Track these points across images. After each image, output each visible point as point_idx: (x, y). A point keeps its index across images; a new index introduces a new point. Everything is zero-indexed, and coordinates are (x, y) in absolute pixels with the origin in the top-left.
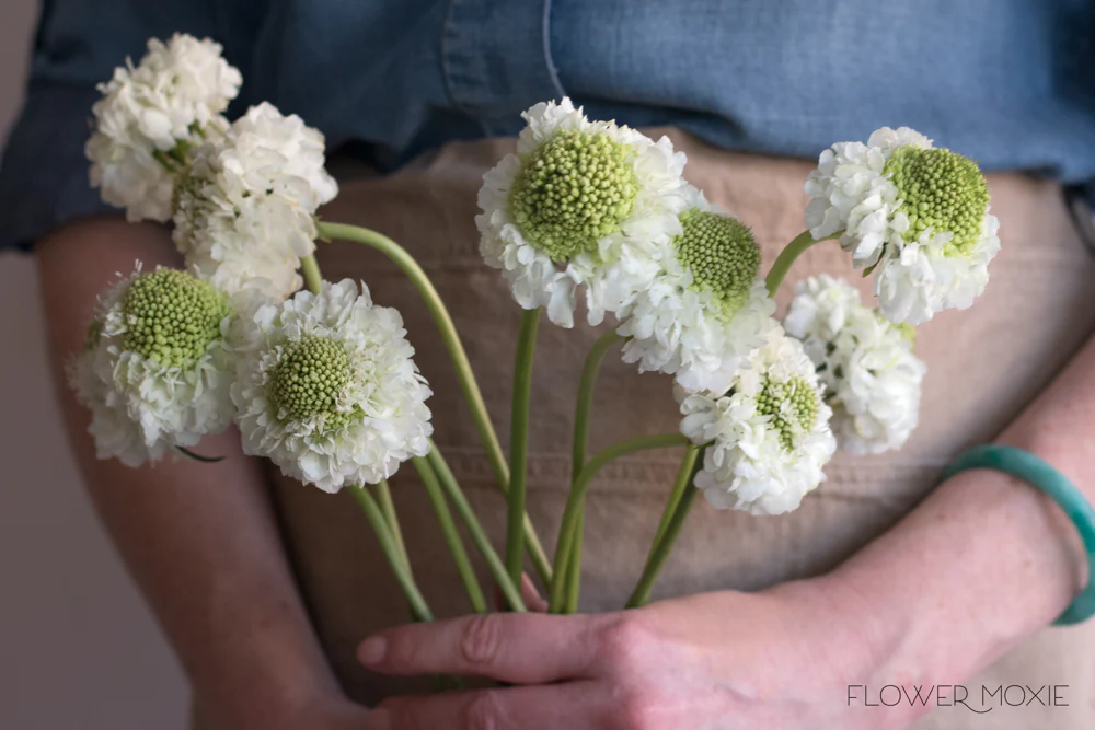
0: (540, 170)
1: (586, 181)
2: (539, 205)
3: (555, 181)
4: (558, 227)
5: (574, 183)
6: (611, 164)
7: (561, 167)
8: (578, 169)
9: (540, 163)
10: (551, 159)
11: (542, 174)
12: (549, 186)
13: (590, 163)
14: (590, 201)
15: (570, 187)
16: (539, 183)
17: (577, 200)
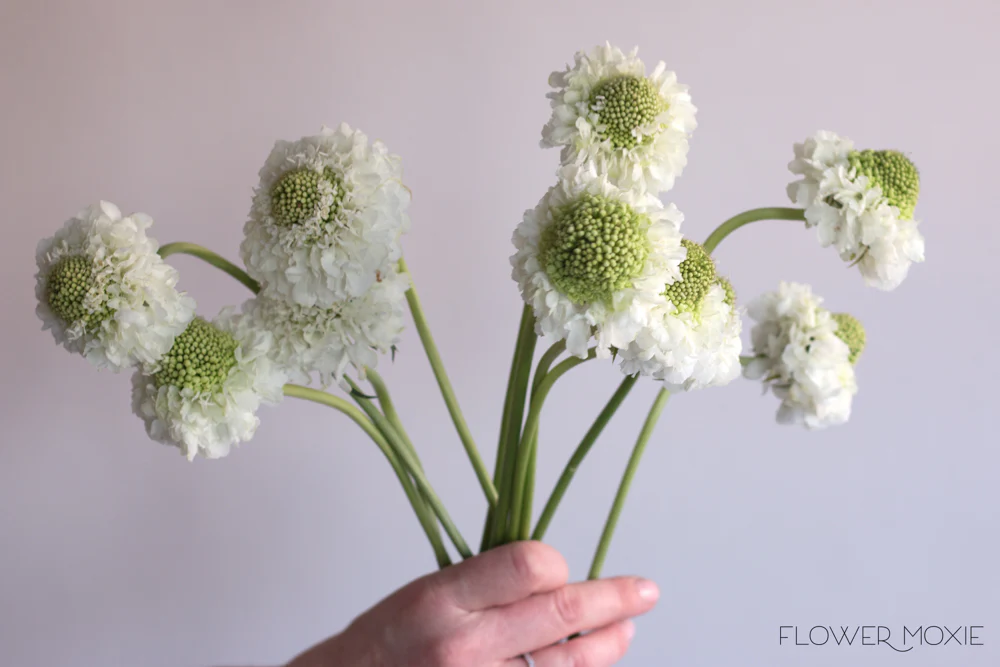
0: (570, 234)
1: (609, 249)
2: (568, 263)
3: (583, 247)
4: (581, 282)
5: (599, 250)
6: (630, 231)
7: (589, 235)
8: (603, 236)
9: (571, 229)
10: (581, 226)
11: (572, 238)
12: (578, 250)
13: (613, 231)
14: (611, 265)
15: (595, 253)
16: (569, 245)
17: (600, 264)
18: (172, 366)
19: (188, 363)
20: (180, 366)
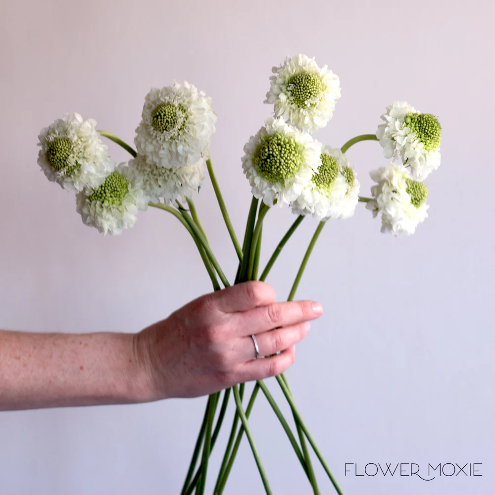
0: (266, 152)
1: (283, 161)
2: (264, 165)
3: (271, 159)
4: (270, 174)
5: (278, 161)
6: (293, 152)
7: (274, 153)
8: (280, 155)
9: (267, 150)
10: (271, 149)
11: (266, 154)
12: (268, 160)
13: (285, 152)
14: (283, 168)
15: (276, 162)
16: (265, 157)
17: (278, 167)
18: (99, 192)
19: (107, 191)
20: (103, 192)
